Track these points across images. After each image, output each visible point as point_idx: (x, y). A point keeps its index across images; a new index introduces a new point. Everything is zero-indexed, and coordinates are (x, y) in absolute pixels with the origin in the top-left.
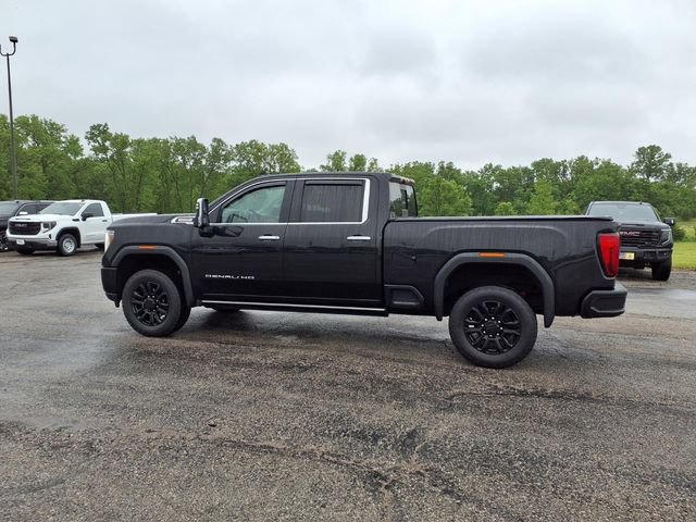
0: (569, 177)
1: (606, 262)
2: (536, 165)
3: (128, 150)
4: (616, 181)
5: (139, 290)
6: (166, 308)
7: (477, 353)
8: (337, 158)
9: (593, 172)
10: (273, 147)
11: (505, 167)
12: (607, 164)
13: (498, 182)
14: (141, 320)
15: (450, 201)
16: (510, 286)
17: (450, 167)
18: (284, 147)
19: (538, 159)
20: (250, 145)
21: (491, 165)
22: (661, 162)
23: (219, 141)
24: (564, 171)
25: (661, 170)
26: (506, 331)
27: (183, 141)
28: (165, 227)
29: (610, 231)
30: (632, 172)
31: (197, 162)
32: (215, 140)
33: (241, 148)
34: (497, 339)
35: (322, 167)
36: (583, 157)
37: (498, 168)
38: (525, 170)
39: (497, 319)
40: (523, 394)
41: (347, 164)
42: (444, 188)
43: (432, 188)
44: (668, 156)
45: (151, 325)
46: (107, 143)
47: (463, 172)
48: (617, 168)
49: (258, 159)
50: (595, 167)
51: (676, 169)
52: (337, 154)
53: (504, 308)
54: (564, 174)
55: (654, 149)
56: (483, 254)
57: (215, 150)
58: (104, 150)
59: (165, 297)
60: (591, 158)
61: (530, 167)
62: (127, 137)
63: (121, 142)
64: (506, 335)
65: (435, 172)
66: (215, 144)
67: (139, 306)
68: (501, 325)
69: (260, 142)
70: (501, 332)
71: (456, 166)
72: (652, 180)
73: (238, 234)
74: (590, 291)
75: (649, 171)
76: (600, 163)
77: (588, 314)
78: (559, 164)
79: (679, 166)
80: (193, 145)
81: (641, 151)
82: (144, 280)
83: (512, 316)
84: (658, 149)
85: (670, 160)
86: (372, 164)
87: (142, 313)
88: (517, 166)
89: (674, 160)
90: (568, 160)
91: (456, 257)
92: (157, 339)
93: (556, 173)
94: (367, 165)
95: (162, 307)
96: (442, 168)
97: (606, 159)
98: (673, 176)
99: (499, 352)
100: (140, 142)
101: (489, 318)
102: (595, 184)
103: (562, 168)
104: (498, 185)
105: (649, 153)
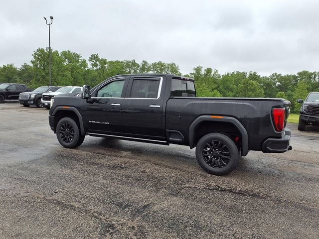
0: (317, 80)
1: (276, 124)
2: (300, 74)
3: (106, 65)
5: (63, 126)
6: (73, 135)
7: (208, 167)
8: (198, 70)
10: (169, 64)
11: (283, 75)
13: (279, 82)
14: (63, 140)
15: (253, 90)
16: (226, 133)
17: (255, 74)
18: (174, 64)
19: (301, 71)
20: (158, 64)
21: (276, 74)
23: (145, 62)
24: (315, 77)
26: (223, 156)
27: (130, 62)
28: (74, 98)
29: (279, 107)
31: (135, 71)
32: (143, 61)
33: (154, 65)
34: (219, 160)
35: (191, 73)
37: (279, 75)
38: (294, 76)
39: (219, 150)
40: (223, 190)
41: (203, 72)
42: (250, 84)
43: (244, 84)
45: (67, 143)
46: (98, 63)
47: (261, 76)
49: (161, 70)
52: (198, 67)
53: (222, 145)
54: (314, 79)
56: (212, 117)
57: (143, 65)
58: (96, 65)
59: (73, 130)
61: (297, 75)
62: (106, 60)
63: (104, 62)
64: (223, 159)
65: (247, 77)
66: (143, 63)
67: (63, 134)
68: (221, 153)
69: (163, 62)
70: (221, 157)
71: (258, 74)
73: (106, 103)
74: (267, 138)
77: (266, 151)
78: (312, 74)
80: (134, 63)
82: (65, 122)
83: (226, 149)
86: (215, 73)
87: (63, 137)
88: (289, 74)
91: (199, 117)
92: (68, 149)
93: (310, 78)
94: (213, 73)
95: (72, 135)
96: (251, 74)
99: (219, 167)
100: (111, 62)
101: (215, 149)
103: (313, 76)
104: (279, 83)
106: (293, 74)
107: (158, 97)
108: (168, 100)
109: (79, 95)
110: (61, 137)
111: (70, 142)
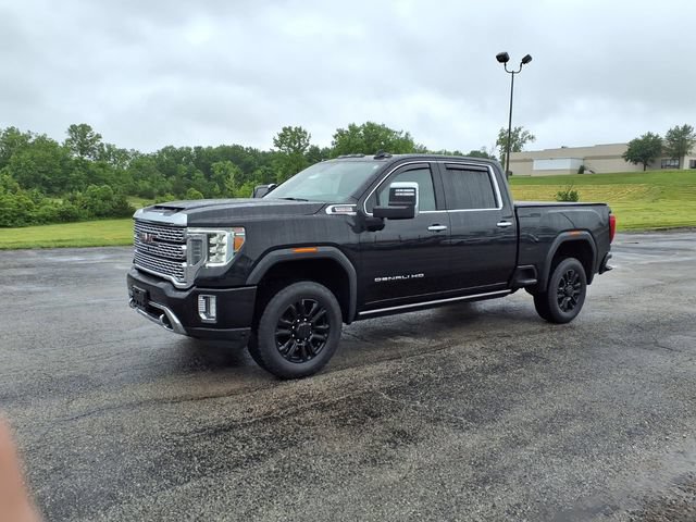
4: (56, 156)
9: (26, 146)
12: (42, 140)
14: (289, 359)
22: (93, 141)
25: (93, 148)
30: (67, 149)
36: (13, 128)
44: (99, 137)
48: (53, 145)
50: (30, 141)
51: (106, 149)
55: (85, 128)
60: (23, 131)
72: (86, 158)
75: (83, 150)
76: (34, 138)
79: (109, 146)
81: (73, 129)
84: (89, 129)
85: (102, 141)
97: (41, 134)
98: (104, 156)
102: (32, 159)
105: (80, 132)
107: (501, 205)
108: (516, 211)
109: (333, 210)
110: (280, 352)
111: (314, 355)
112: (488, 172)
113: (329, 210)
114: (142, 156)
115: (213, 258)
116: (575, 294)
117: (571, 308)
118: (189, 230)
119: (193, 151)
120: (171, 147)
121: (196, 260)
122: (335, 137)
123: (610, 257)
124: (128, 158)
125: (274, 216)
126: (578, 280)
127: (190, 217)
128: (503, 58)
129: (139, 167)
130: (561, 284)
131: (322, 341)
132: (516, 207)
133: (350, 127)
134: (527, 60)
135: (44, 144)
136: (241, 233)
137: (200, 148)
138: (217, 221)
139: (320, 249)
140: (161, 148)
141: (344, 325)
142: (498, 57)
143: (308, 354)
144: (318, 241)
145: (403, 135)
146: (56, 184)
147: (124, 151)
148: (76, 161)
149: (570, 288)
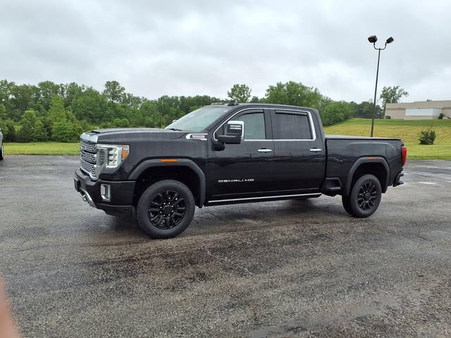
0: (65, 96)
2: (41, 84)
4: (97, 100)
9: (81, 94)
12: (90, 90)
13: (13, 94)
21: (6, 82)
22: (120, 91)
24: (63, 92)
25: (120, 96)
28: (182, 142)
30: (104, 96)
36: (74, 83)
37: (12, 84)
38: (34, 88)
44: (123, 89)
45: (168, 228)
48: (97, 93)
50: (83, 91)
51: (127, 97)
53: (372, 185)
54: (62, 94)
55: (115, 84)
56: (369, 158)
60: (80, 85)
61: (37, 86)
72: (115, 102)
75: (114, 97)
76: (86, 89)
77: (394, 185)
78: (58, 87)
79: (129, 95)
81: (108, 84)
84: (118, 84)
85: (125, 92)
88: (27, 85)
89: (126, 91)
90: (65, 84)
91: (359, 159)
93: (57, 92)
95: (179, 211)
97: (89, 87)
98: (126, 101)
102: (84, 102)
103: (60, 89)
104: (14, 97)
105: (112, 85)
106: (32, 85)
107: (315, 137)
108: (326, 142)
109: (191, 137)
110: (151, 221)
111: (174, 225)
112: (307, 116)
113: (188, 137)
114: (149, 102)
115: (111, 163)
116: (372, 199)
117: (369, 208)
118: (98, 145)
119: (179, 99)
120: (166, 96)
121: (102, 163)
122: (268, 91)
123: (403, 175)
124: (140, 102)
125: (151, 139)
126: (374, 189)
127: (99, 138)
128: (373, 40)
129: (146, 108)
130: (361, 191)
131: (180, 217)
132: (326, 140)
133: (278, 84)
134: (390, 40)
135: (91, 92)
136: (127, 148)
137: (183, 97)
138: (113, 141)
139: (179, 160)
140: (160, 97)
141: (197, 208)
142: (369, 39)
143: (171, 225)
144: (178, 155)
145: (313, 90)
146: (96, 117)
147: (138, 98)
148: (109, 104)
149: (368, 194)
